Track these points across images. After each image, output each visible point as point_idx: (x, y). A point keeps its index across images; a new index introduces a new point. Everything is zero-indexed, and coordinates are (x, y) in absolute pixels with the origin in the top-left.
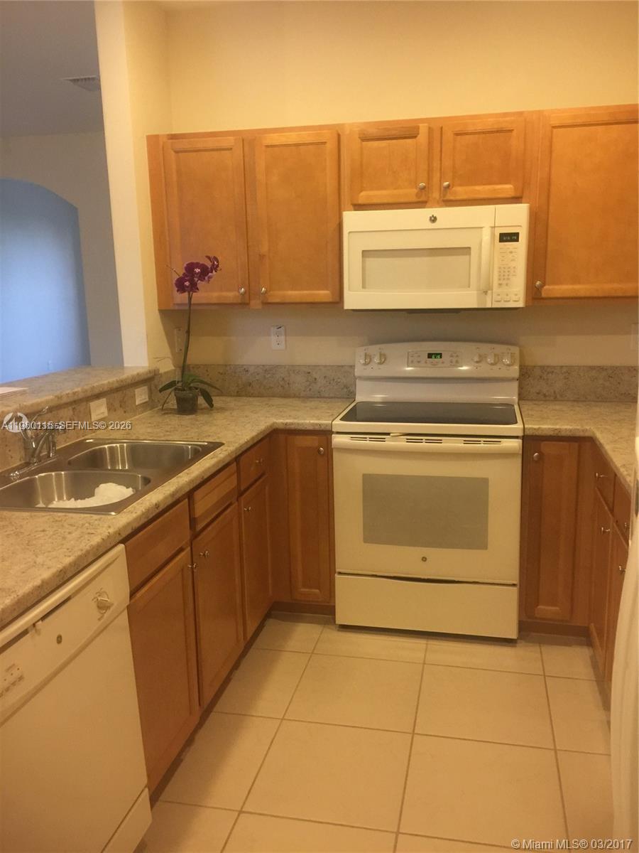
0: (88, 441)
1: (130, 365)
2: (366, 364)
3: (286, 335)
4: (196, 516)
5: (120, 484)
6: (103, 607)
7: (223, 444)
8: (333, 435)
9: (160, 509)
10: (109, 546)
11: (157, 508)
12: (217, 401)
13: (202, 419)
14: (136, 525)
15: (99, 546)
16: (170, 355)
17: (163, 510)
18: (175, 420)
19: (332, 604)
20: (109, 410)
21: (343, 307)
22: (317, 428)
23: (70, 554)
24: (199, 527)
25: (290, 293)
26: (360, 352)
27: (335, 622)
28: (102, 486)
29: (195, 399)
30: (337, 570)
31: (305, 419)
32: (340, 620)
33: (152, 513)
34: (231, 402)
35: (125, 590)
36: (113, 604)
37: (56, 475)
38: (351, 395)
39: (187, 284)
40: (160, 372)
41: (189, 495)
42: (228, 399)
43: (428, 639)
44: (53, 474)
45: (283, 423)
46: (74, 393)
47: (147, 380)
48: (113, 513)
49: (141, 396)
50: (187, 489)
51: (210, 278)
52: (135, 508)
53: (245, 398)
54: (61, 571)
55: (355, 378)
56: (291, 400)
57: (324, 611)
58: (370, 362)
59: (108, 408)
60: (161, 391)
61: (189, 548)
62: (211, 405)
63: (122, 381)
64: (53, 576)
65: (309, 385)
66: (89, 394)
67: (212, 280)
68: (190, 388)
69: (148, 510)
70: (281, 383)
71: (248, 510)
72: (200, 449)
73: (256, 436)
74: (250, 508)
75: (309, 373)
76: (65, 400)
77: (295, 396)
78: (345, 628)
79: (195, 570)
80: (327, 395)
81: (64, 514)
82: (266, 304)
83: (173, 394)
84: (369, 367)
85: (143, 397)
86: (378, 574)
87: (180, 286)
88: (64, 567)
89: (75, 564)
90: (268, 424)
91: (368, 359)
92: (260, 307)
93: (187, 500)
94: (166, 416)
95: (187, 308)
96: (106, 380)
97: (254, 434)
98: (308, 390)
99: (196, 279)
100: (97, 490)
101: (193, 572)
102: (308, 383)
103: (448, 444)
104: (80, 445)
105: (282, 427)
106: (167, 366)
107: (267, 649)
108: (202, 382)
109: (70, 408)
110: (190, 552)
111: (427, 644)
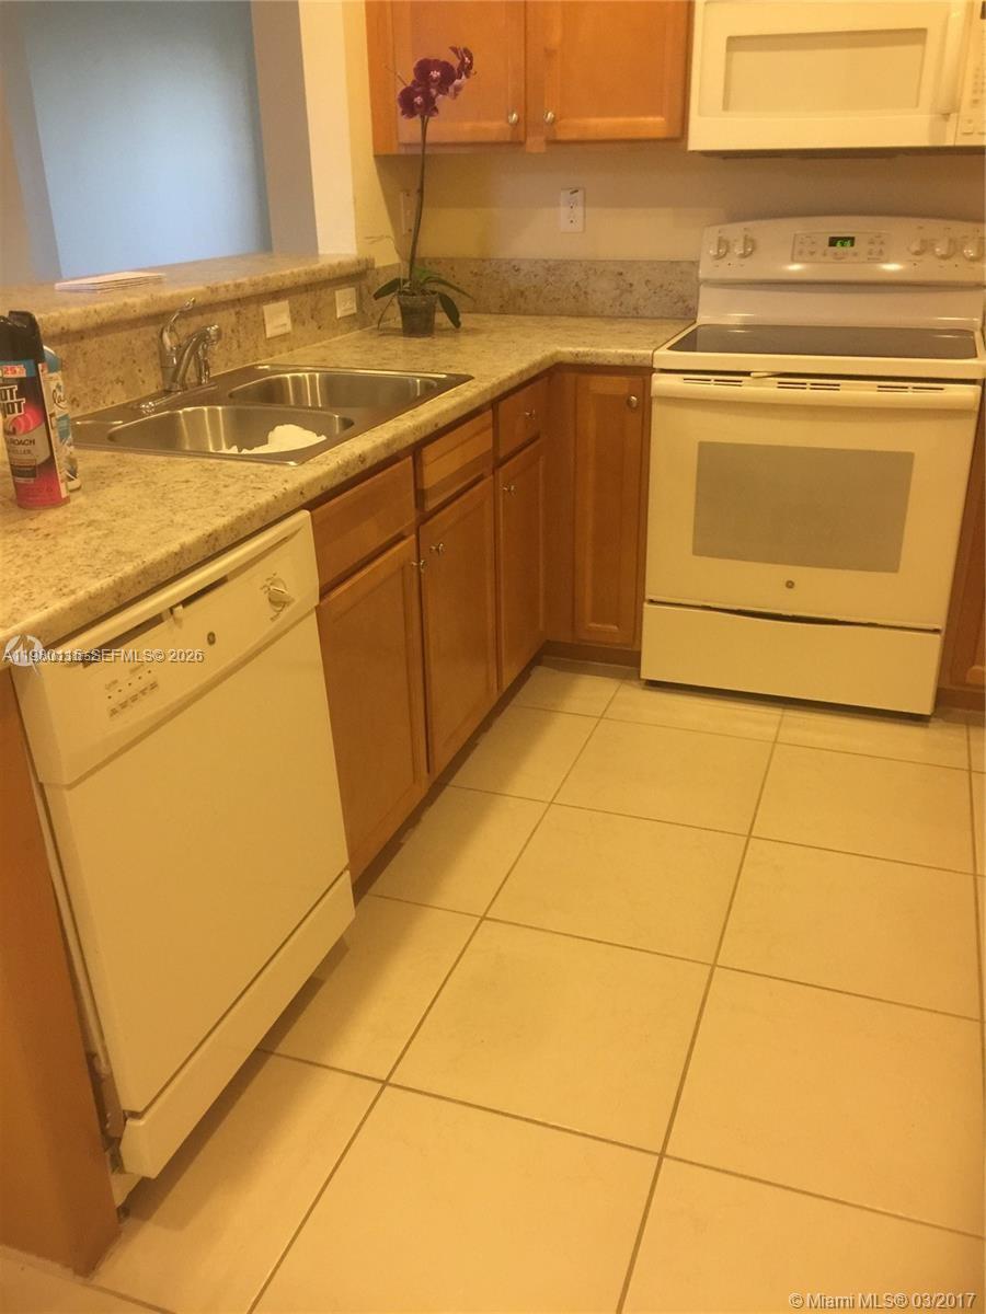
0: (260, 367)
1: (327, 252)
2: (718, 257)
3: (584, 206)
4: (425, 487)
5: (306, 428)
6: (278, 602)
7: (471, 378)
8: (654, 375)
9: (368, 464)
10: (286, 510)
11: (362, 462)
12: (466, 320)
13: (441, 343)
14: (329, 484)
15: (268, 507)
16: (391, 234)
17: (370, 468)
18: (398, 345)
19: (636, 649)
20: (294, 321)
21: (686, 145)
22: (628, 362)
23: (224, 513)
24: (431, 504)
25: (593, 121)
26: (712, 234)
27: (639, 675)
28: (279, 429)
29: (429, 313)
30: (648, 597)
31: (609, 347)
32: (648, 672)
33: (354, 469)
34: (490, 321)
35: (313, 584)
36: (293, 600)
37: (209, 411)
38: (690, 314)
39: (418, 100)
40: (376, 266)
41: (416, 449)
42: (486, 317)
43: (784, 708)
44: (205, 409)
45: (571, 353)
46: (238, 286)
47: (354, 276)
48: (292, 463)
49: (345, 302)
50: (411, 440)
51: (458, 89)
52: (327, 457)
53: (511, 316)
54: (210, 535)
55: (699, 282)
56: (588, 320)
57: (622, 660)
58: (727, 251)
59: (292, 317)
60: (377, 296)
61: (414, 536)
62: (457, 324)
63: (314, 274)
64: (198, 541)
65: (621, 295)
66: (261, 289)
67: (462, 94)
68: (424, 292)
69: (348, 464)
70: (572, 290)
71: (509, 490)
72: (435, 384)
73: (527, 370)
74: (512, 488)
75: (621, 274)
76: (222, 296)
77: (596, 315)
78: (654, 685)
79: (422, 571)
80: (648, 314)
81: (218, 461)
82: (553, 142)
83: (395, 301)
84: (723, 264)
85: (348, 305)
86: (712, 605)
87: (408, 104)
88: (216, 531)
89: (232, 529)
90: (548, 353)
91: (724, 245)
92: (543, 149)
93: (410, 458)
94: (384, 338)
95: (419, 151)
96: (288, 270)
97: (524, 365)
98: (618, 304)
99: (433, 91)
100: (271, 435)
101: (420, 574)
102: (618, 292)
103: (850, 392)
104: (249, 372)
105: (570, 359)
106: (388, 258)
107: (533, 708)
108: (444, 283)
109: (232, 311)
110: (414, 543)
111: (782, 716)
